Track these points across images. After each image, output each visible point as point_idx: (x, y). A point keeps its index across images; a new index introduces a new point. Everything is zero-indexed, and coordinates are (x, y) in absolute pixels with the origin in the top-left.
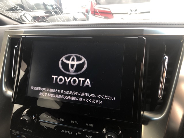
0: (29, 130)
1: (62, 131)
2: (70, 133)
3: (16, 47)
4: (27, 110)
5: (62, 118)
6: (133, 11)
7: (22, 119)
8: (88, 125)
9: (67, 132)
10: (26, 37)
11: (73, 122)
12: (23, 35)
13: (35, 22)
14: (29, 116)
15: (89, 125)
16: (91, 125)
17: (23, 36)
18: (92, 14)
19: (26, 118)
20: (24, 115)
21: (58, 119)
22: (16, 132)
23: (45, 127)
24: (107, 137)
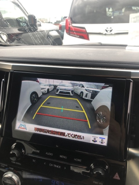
0: (18, 163)
1: (50, 165)
2: (59, 167)
3: (3, 81)
4: (15, 144)
5: (51, 153)
6: (108, 31)
7: (11, 153)
9: (55, 166)
11: (61, 156)
12: (11, 69)
14: (18, 150)
15: (77, 160)
16: (79, 160)
17: (11, 71)
18: (67, 32)
19: (16, 152)
20: (13, 149)
21: (47, 153)
22: (5, 165)
23: (34, 161)
24: (95, 173)
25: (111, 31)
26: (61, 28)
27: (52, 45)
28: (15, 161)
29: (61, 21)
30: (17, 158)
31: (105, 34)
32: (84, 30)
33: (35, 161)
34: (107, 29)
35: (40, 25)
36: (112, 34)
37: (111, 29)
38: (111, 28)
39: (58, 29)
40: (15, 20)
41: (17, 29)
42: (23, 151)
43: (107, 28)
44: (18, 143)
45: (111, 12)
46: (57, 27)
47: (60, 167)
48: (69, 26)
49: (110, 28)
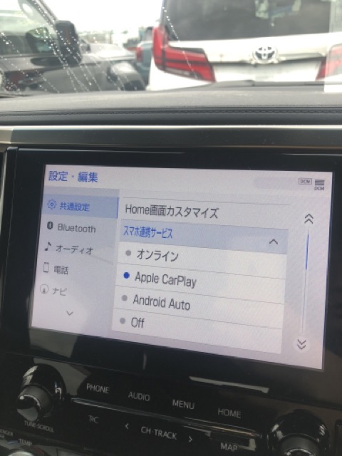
0: (44, 428)
1: (145, 430)
2: (171, 435)
4: (32, 370)
5: (144, 393)
6: (263, 57)
7: (22, 398)
8: (223, 412)
9: (160, 434)
10: (20, 149)
11: (176, 403)
12: (10, 143)
13: (14, 89)
14: (41, 388)
15: (227, 413)
17: (9, 148)
18: (157, 64)
19: (35, 395)
20: (27, 386)
21: (131, 395)
22: (5, 432)
23: (93, 419)
24: (288, 454)
25: (270, 56)
26: (140, 55)
27: (122, 89)
28: (35, 422)
29: (141, 40)
30: (41, 412)
31: (256, 65)
32: (202, 56)
33: (96, 419)
34: (259, 52)
35: (88, 49)
36: (272, 64)
37: (270, 51)
38: (269, 48)
39: (134, 58)
40: (22, 37)
41: (29, 59)
42: (59, 390)
43: (261, 49)
44: (40, 366)
45: (265, 12)
46: (131, 54)
47: (174, 436)
48: (162, 47)
49: (267, 49)
